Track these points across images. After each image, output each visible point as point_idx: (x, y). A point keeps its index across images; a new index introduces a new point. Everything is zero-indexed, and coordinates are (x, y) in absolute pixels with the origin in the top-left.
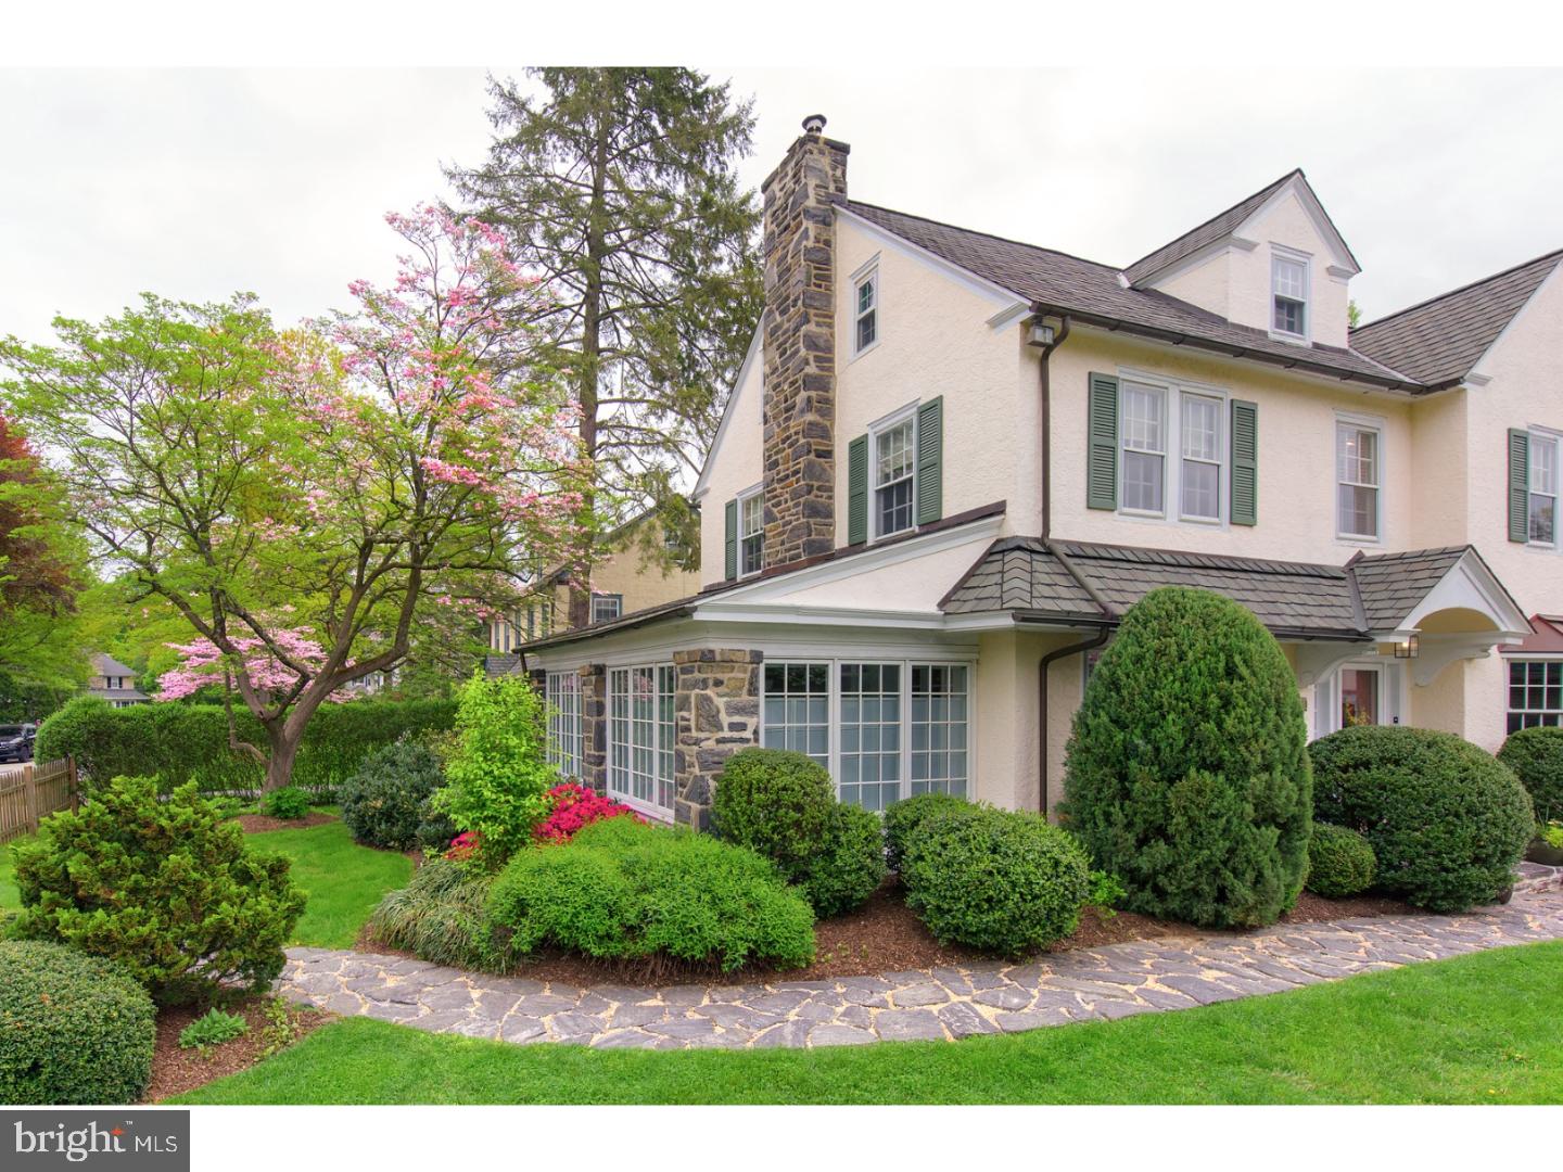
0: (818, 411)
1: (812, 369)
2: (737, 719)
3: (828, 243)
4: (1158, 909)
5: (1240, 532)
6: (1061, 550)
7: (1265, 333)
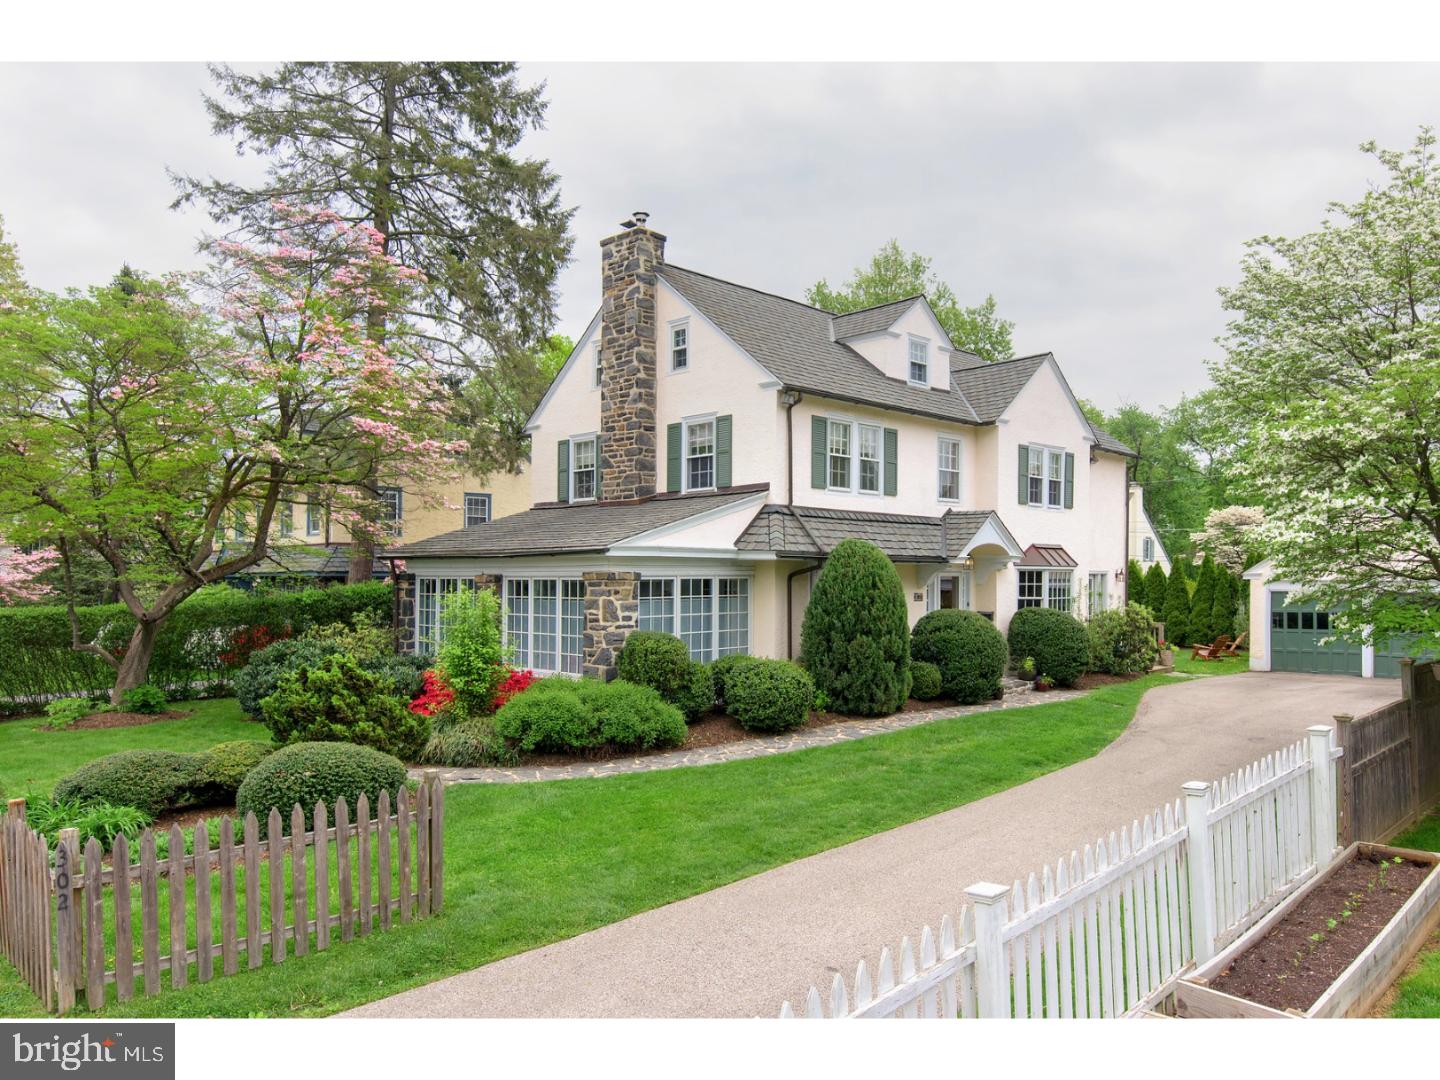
0: (646, 402)
1: (642, 375)
2: (627, 614)
3: (652, 296)
4: (844, 708)
5: (889, 499)
6: (798, 512)
7: (905, 383)
